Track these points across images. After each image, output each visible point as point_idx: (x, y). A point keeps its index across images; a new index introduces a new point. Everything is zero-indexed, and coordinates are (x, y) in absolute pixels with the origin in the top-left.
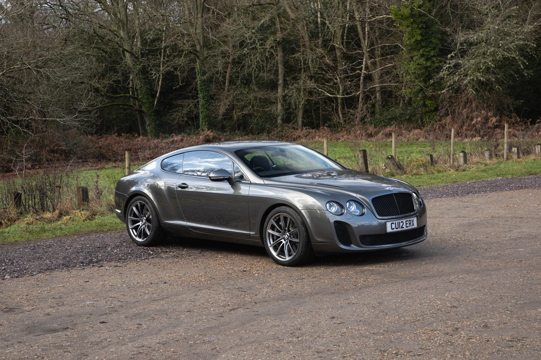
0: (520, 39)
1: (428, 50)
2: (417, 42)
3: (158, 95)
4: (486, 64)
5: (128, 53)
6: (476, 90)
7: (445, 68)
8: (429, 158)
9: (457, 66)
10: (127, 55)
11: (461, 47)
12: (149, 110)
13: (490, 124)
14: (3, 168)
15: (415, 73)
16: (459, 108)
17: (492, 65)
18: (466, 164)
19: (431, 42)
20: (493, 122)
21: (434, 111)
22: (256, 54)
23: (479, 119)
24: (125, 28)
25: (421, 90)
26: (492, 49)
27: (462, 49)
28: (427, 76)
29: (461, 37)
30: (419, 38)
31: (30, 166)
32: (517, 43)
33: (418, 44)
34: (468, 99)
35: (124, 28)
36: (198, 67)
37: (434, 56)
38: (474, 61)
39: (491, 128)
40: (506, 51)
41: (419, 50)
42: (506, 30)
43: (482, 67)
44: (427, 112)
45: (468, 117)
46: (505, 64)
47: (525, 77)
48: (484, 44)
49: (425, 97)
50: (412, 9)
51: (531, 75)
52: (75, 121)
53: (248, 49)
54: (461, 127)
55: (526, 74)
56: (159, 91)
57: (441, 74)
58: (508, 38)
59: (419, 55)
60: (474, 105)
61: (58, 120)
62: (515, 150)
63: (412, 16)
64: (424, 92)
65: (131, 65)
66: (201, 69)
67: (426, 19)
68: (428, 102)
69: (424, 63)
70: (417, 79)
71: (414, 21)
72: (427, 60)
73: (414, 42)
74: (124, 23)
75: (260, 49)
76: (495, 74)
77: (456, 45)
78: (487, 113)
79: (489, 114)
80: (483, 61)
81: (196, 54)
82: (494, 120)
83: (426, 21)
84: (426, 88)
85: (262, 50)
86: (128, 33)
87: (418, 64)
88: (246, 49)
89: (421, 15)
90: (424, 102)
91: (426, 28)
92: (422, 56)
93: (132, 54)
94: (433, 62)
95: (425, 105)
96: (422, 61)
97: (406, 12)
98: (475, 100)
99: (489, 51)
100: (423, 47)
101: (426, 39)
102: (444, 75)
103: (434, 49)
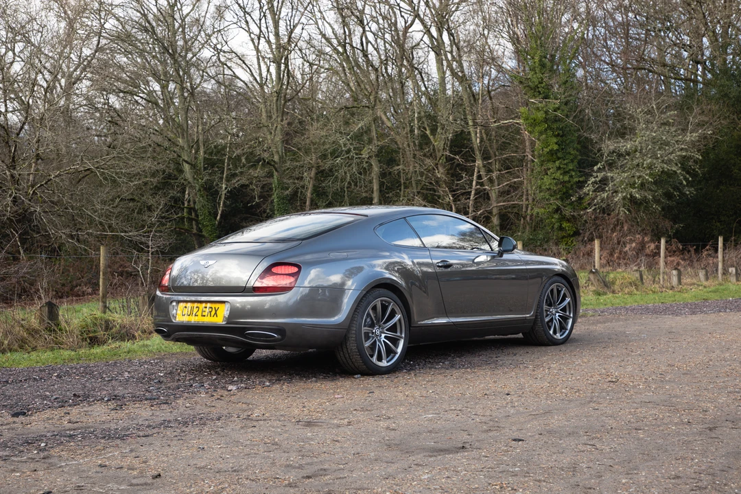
0: (682, 149)
1: (565, 162)
2: (551, 153)
3: (218, 218)
4: (641, 179)
5: (187, 165)
6: (629, 210)
7: (590, 182)
8: (638, 275)
9: (604, 181)
10: (186, 167)
11: (609, 158)
12: (210, 235)
13: (648, 251)
14: (57, 293)
15: (550, 188)
16: (607, 232)
17: (650, 179)
18: (681, 284)
19: (569, 153)
20: (651, 249)
21: (573, 236)
22: (351, 164)
23: (634, 245)
24: (185, 136)
25: (558, 210)
26: (649, 161)
27: (610, 160)
28: (564, 194)
29: (609, 145)
30: (556, 147)
31: (90, 290)
32: (678, 153)
33: (552, 155)
34: (618, 220)
35: (183, 135)
36: (276, 181)
37: (573, 170)
38: (626, 174)
39: (649, 255)
40: (665, 163)
41: (554, 162)
42: (664, 138)
43: (637, 181)
44: (563, 237)
45: (619, 243)
46: (663, 179)
47: (687, 195)
48: (638, 154)
49: (563, 218)
50: (546, 112)
51: (693, 193)
52: (144, 236)
53: (342, 159)
54: (611, 255)
55: (688, 193)
56: (220, 212)
57: (585, 190)
58: (667, 148)
59: (555, 169)
60: (626, 228)
61: (122, 234)
62: (732, 270)
63: (546, 120)
64: (561, 214)
65: (191, 180)
66: (279, 184)
67: (563, 125)
68: (565, 225)
69: (561, 177)
70: (551, 196)
71: (549, 126)
72: (565, 173)
73: (548, 153)
74: (182, 130)
75: (356, 158)
76: (650, 190)
77: (602, 155)
78: (643, 238)
79: (646, 239)
80: (638, 174)
81: (274, 166)
82: (652, 246)
83: (562, 127)
84: (564, 207)
85: (359, 161)
86: (188, 141)
87: (554, 179)
88: (339, 159)
89: (557, 120)
90: (561, 224)
91: (562, 136)
92: (559, 168)
93: (193, 166)
94: (571, 176)
95: (561, 228)
96: (558, 175)
97: (541, 115)
98: (626, 221)
99: (645, 162)
100: (559, 159)
101: (563, 149)
102: (589, 191)
103: (572, 161)
